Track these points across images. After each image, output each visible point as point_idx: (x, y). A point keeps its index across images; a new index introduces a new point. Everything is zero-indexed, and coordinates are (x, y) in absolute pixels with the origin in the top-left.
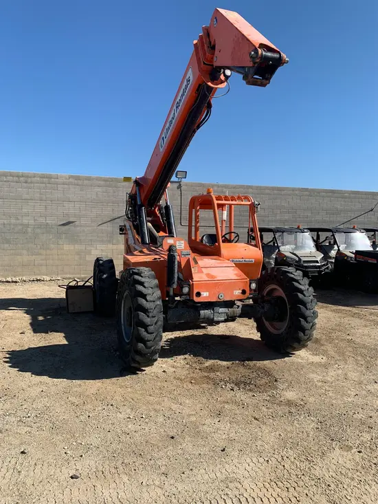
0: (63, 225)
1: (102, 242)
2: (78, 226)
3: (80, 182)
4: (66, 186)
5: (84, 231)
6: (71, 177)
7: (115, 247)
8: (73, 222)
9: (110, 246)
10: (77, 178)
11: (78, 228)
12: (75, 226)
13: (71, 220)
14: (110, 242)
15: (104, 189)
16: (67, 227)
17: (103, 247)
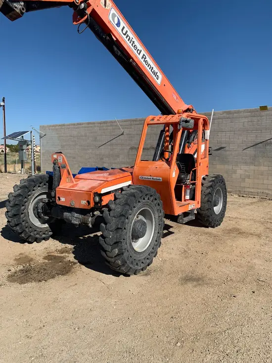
0: (217, 150)
1: (246, 163)
2: (228, 151)
3: (231, 116)
4: (221, 120)
5: (231, 154)
6: (224, 113)
7: (256, 168)
8: (223, 148)
9: (252, 167)
10: (229, 113)
11: (228, 153)
12: (225, 151)
13: (223, 146)
14: (252, 163)
15: (250, 119)
16: (219, 151)
17: (246, 168)
